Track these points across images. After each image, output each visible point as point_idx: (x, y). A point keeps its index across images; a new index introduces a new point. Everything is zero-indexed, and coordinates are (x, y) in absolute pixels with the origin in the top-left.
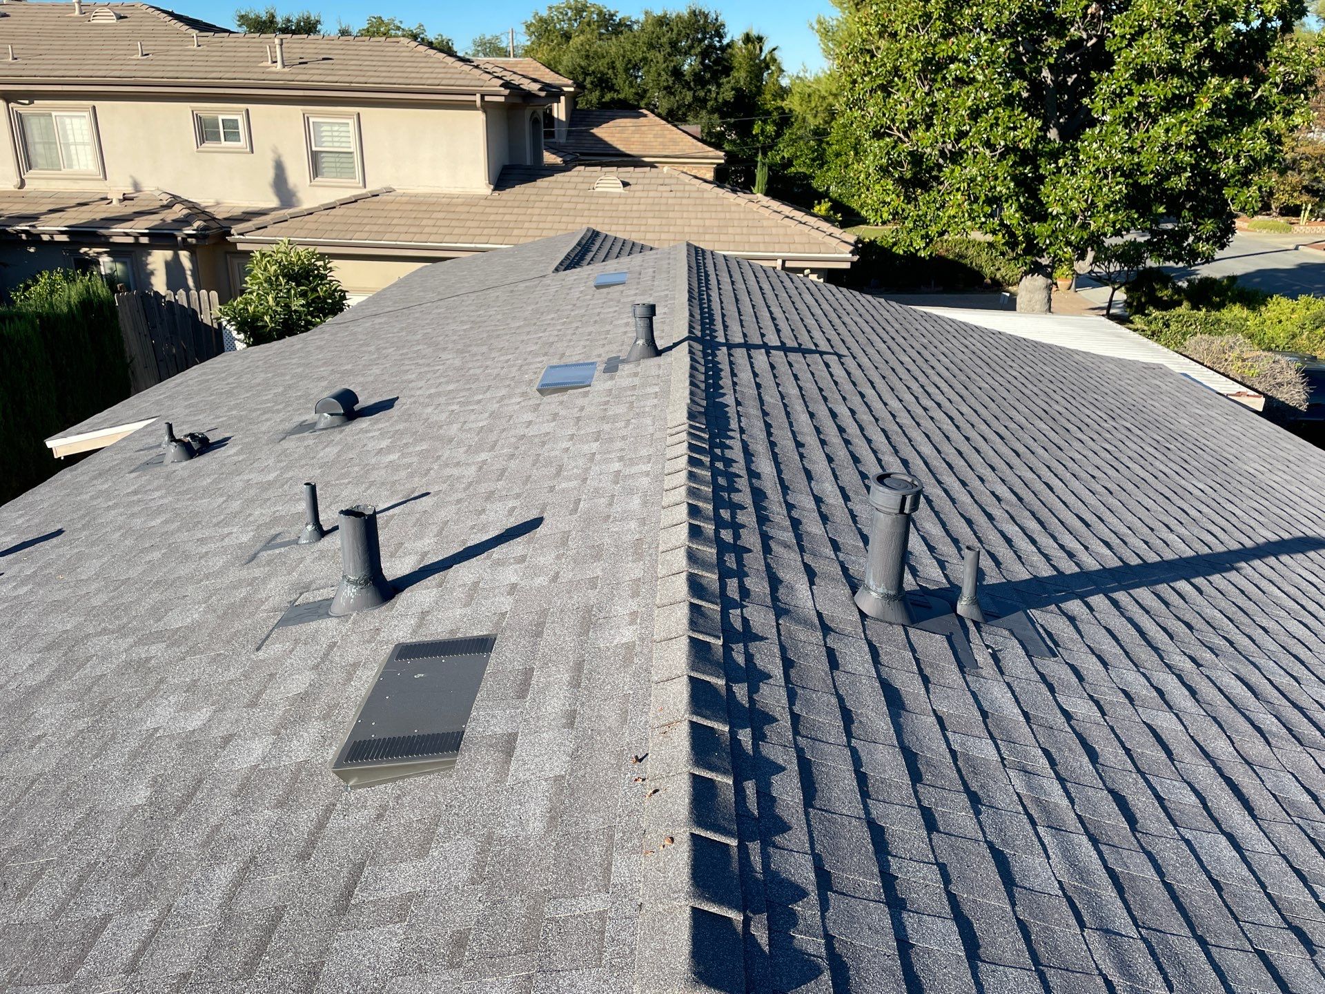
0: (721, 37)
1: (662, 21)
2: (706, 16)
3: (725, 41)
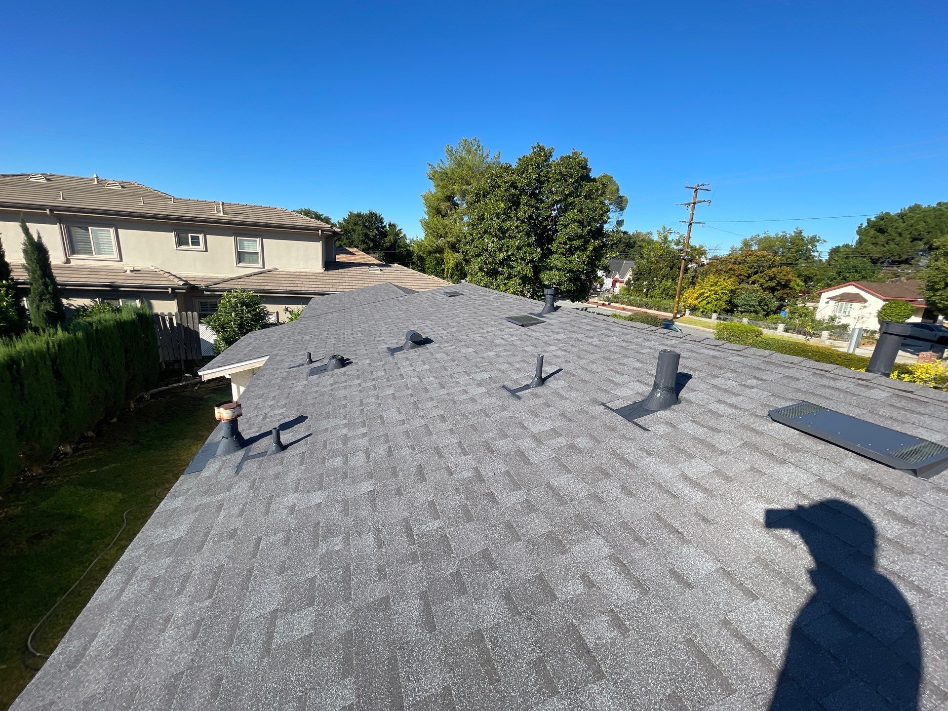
0: (382, 223)
1: (359, 215)
2: (376, 215)
3: (383, 225)
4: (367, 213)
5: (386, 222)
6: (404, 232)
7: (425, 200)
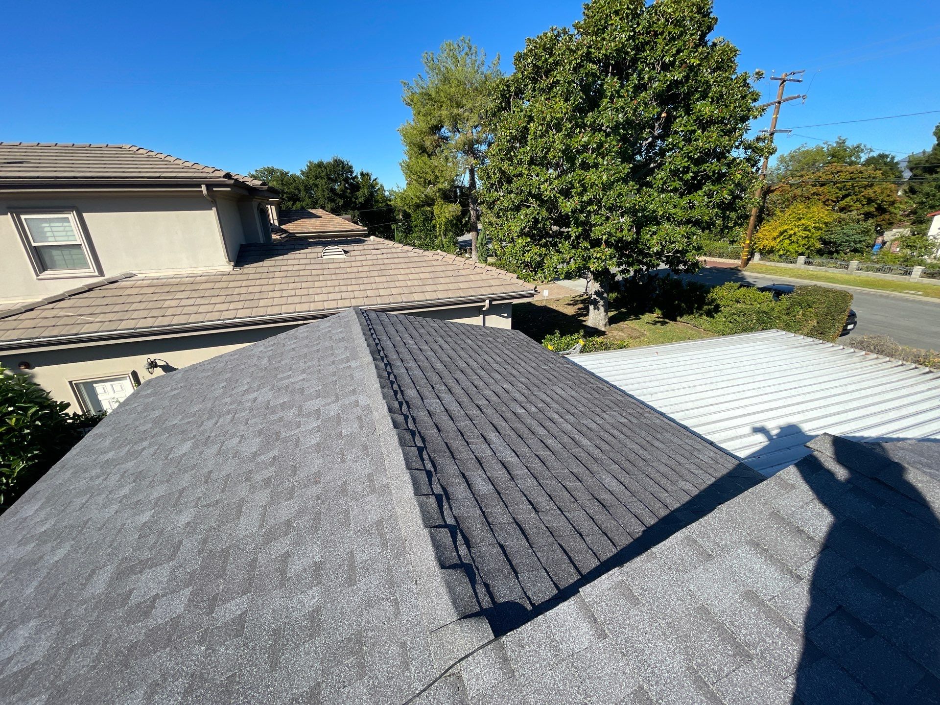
0: (352, 172)
1: (320, 165)
2: (343, 163)
3: (354, 175)
4: (331, 161)
5: (357, 172)
6: (380, 182)
7: (404, 135)
